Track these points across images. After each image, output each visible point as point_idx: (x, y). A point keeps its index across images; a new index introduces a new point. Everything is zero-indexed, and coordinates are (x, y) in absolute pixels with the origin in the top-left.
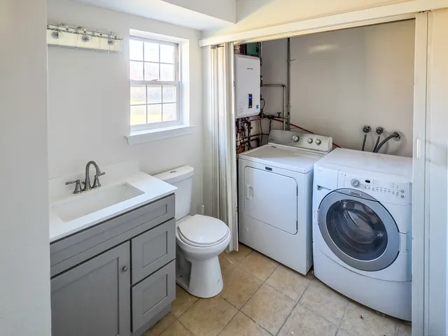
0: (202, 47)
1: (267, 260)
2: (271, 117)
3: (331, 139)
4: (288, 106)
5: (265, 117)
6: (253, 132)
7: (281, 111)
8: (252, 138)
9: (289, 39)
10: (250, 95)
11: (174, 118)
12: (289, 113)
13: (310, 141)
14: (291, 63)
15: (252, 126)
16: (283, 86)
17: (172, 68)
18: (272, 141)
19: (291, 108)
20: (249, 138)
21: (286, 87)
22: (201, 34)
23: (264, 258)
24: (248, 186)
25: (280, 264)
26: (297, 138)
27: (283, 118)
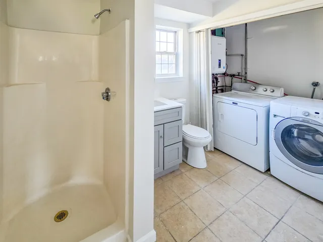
0: (190, 33)
1: (234, 160)
2: (233, 76)
3: (283, 89)
4: (246, 68)
5: (227, 75)
6: (219, 84)
7: (240, 71)
8: (219, 88)
9: (246, 24)
10: (220, 60)
11: (174, 72)
12: (246, 73)
13: (265, 90)
14: (248, 40)
15: (219, 80)
16: (242, 55)
17: (173, 45)
18: (235, 89)
19: (248, 70)
20: (217, 88)
21: (244, 57)
22: (189, 25)
23: (232, 158)
24: (220, 114)
25: (244, 163)
26: (254, 88)
27: (242, 76)
